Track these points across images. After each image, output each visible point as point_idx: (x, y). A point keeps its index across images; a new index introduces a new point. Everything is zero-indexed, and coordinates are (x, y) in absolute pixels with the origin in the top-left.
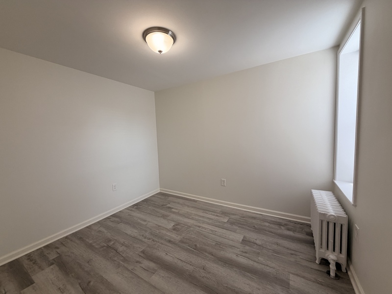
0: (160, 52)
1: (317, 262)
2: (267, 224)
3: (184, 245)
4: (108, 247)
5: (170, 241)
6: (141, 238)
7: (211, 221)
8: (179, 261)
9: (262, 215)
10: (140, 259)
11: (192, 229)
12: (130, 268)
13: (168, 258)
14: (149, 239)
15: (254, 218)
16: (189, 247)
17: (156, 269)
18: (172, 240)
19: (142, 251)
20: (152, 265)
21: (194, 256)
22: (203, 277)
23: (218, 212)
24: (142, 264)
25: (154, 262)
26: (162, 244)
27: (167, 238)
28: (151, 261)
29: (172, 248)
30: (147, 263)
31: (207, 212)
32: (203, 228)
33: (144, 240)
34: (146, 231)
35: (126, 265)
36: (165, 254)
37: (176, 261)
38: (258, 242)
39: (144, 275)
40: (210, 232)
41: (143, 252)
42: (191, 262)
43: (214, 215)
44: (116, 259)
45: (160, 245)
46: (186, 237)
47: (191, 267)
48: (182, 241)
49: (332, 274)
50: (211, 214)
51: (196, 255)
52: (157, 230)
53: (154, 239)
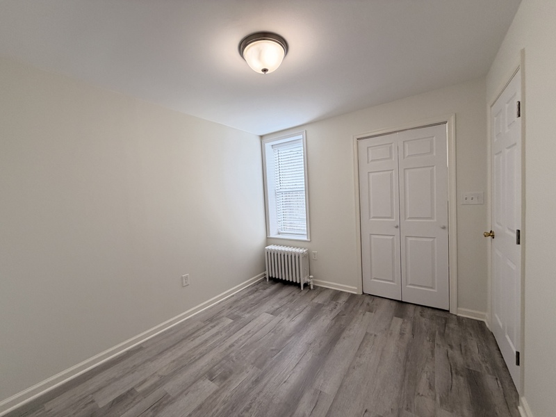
1: (302, 289)
2: (252, 297)
5: (257, 381)
7: (224, 334)
9: (233, 296)
11: (233, 354)
13: (294, 379)
15: (236, 301)
17: (312, 391)
23: (203, 324)
26: (261, 392)
27: (246, 386)
31: (194, 335)
32: (236, 342)
36: (284, 385)
37: (298, 370)
38: (277, 306)
40: (249, 336)
42: (301, 354)
43: (209, 330)
45: (262, 395)
46: (253, 361)
47: (308, 354)
48: (261, 366)
49: (312, 287)
50: (205, 332)
52: (216, 408)
53: (242, 409)
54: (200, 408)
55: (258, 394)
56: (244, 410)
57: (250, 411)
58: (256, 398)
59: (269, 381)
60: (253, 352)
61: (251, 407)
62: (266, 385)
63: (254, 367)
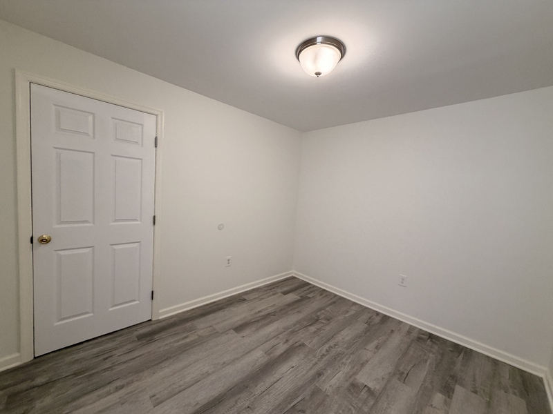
0: (318, 74)
3: (308, 392)
4: (317, 320)
5: (319, 374)
6: (332, 343)
8: (275, 380)
10: (291, 343)
12: (281, 336)
13: (284, 368)
14: (327, 351)
16: (299, 399)
17: (271, 355)
18: (323, 378)
19: (304, 344)
21: (277, 402)
22: (236, 402)
24: (283, 344)
25: (282, 354)
26: (314, 365)
27: (329, 372)
28: (285, 352)
29: (304, 375)
30: (282, 348)
33: (326, 346)
34: (348, 348)
35: (286, 333)
36: (294, 365)
37: (277, 376)
39: (267, 346)
41: (302, 345)
42: (268, 394)
44: (297, 326)
45: (314, 362)
46: (327, 399)
47: (259, 391)
48: (317, 391)
51: (280, 405)
52: (349, 361)
53: (328, 356)
54: (363, 365)
55: (316, 363)
56: (326, 355)
59: (308, 372)
62: (311, 369)
63: (324, 390)
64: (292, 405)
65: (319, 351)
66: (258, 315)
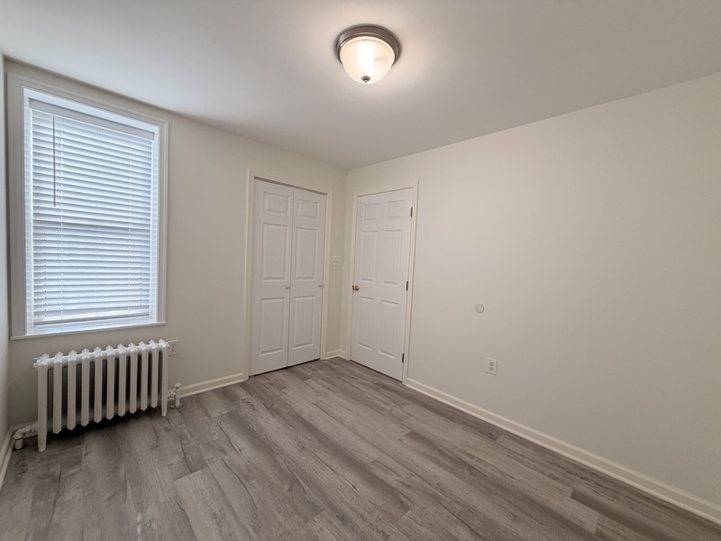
0: (366, 79)
3: (315, 498)
5: (343, 519)
8: (334, 468)
10: (405, 490)
12: (418, 479)
13: (352, 478)
16: (307, 488)
17: (373, 466)
18: (336, 523)
19: (408, 509)
20: (381, 474)
21: (306, 468)
24: (400, 481)
25: (377, 477)
26: (362, 516)
28: (382, 481)
29: (341, 498)
30: (392, 480)
41: (405, 508)
45: (367, 515)
46: (300, 520)
48: (315, 510)
51: (302, 470)
55: (365, 520)
57: (388, 533)
58: (371, 524)
59: (347, 504)
60: (281, 518)
61: (383, 531)
62: (352, 509)
63: (315, 519)
64: (300, 480)
65: (396, 530)
66: (459, 454)
